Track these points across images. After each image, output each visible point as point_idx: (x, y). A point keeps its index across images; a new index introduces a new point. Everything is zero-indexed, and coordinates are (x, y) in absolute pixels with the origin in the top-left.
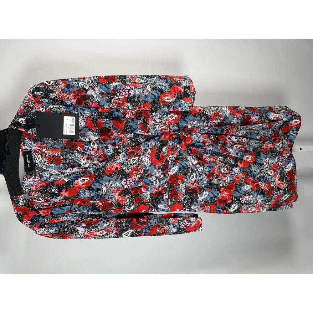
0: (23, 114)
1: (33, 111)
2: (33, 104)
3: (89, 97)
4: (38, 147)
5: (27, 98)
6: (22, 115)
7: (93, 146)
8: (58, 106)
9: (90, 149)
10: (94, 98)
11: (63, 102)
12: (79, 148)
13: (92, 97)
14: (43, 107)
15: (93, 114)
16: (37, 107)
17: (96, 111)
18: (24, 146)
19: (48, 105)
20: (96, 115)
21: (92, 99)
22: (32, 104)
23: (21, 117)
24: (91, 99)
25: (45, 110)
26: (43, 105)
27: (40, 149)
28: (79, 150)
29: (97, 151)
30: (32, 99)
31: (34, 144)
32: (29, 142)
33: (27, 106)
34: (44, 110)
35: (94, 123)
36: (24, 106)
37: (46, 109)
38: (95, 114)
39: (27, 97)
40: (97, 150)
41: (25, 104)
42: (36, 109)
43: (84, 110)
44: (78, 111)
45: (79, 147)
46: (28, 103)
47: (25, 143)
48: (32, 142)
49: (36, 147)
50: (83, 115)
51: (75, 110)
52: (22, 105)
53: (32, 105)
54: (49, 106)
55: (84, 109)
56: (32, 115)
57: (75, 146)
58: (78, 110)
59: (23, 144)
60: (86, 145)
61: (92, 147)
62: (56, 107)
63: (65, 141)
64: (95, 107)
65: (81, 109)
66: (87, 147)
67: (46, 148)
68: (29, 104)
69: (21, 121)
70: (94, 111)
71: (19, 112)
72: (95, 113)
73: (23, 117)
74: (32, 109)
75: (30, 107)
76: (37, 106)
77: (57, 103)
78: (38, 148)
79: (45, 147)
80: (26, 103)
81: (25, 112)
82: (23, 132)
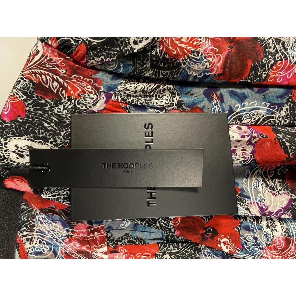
0: (24, 123)
1: (61, 107)
2: (61, 80)
3: (267, 46)
4: (79, 241)
5: (37, 58)
6: (21, 124)
7: (268, 231)
8: (153, 85)
9: (259, 245)
10: (286, 50)
11: (174, 67)
12: (225, 243)
13: (279, 47)
14: (98, 89)
15: (273, 113)
16: (75, 90)
17: (285, 101)
18: (31, 240)
19: (114, 82)
20: (283, 113)
21: (277, 52)
22: (58, 81)
23: (14, 135)
24: (273, 55)
25: (106, 102)
26: (95, 81)
27: (84, 248)
28: (224, 248)
29: (282, 250)
30: (54, 59)
31: (65, 233)
32: (46, 226)
33: (39, 87)
34: (102, 101)
35: (285, 147)
36: (24, 91)
37: (108, 97)
38: (280, 110)
39: (38, 52)
40: (283, 243)
41: (31, 81)
42: (70, 99)
43: (242, 99)
44: (222, 101)
45: (225, 237)
46: (41, 74)
47: (32, 231)
48: (59, 226)
49: (70, 241)
50: (240, 118)
51: (210, 100)
52: (19, 87)
53: (55, 84)
54: (119, 88)
55: (243, 94)
56: (56, 123)
57: (212, 237)
58: (221, 98)
59: (25, 233)
60: (247, 229)
61: (266, 235)
62: (143, 91)
63: (175, 220)
64: (286, 83)
65: (233, 94)
66: (249, 236)
67: (108, 246)
68: (46, 78)
69: (14, 148)
70: (280, 101)
71: (7, 115)
72: (280, 105)
73: (21, 135)
74: (58, 101)
75: (48, 92)
76: (73, 87)
77: (151, 72)
78: (78, 245)
79: (102, 240)
80: (33, 78)
81: (30, 111)
82: (22, 193)
